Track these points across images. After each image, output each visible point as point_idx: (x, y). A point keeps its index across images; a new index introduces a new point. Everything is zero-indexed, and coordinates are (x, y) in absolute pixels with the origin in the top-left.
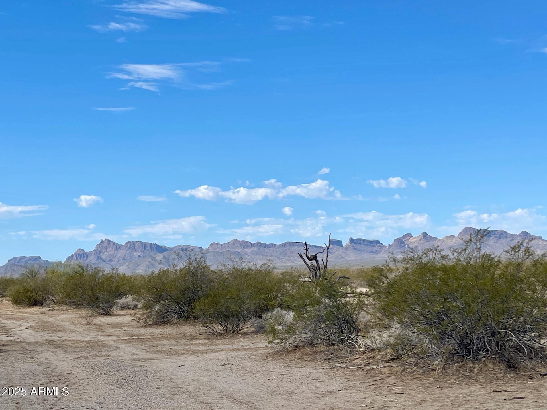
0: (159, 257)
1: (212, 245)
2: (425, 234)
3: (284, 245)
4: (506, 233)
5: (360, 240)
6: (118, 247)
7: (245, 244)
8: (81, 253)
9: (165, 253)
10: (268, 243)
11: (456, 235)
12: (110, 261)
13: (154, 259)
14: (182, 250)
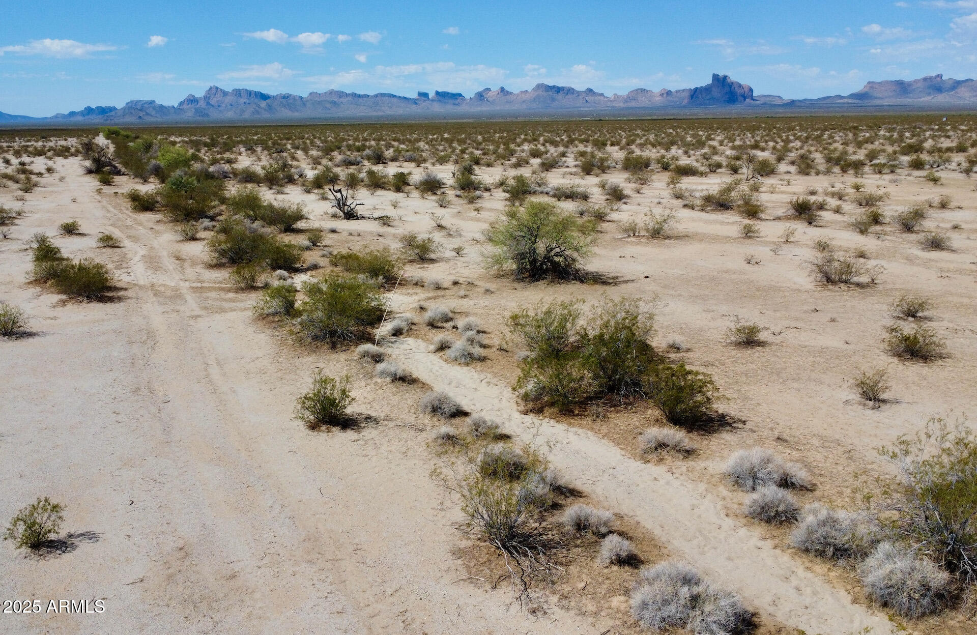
0: (263, 104)
1: (311, 94)
2: (502, 89)
3: (376, 96)
4: (573, 89)
5: (445, 92)
6: (225, 94)
7: (341, 94)
8: (192, 98)
9: (268, 101)
10: (362, 93)
11: (530, 90)
12: (219, 106)
13: (259, 106)
14: (284, 97)
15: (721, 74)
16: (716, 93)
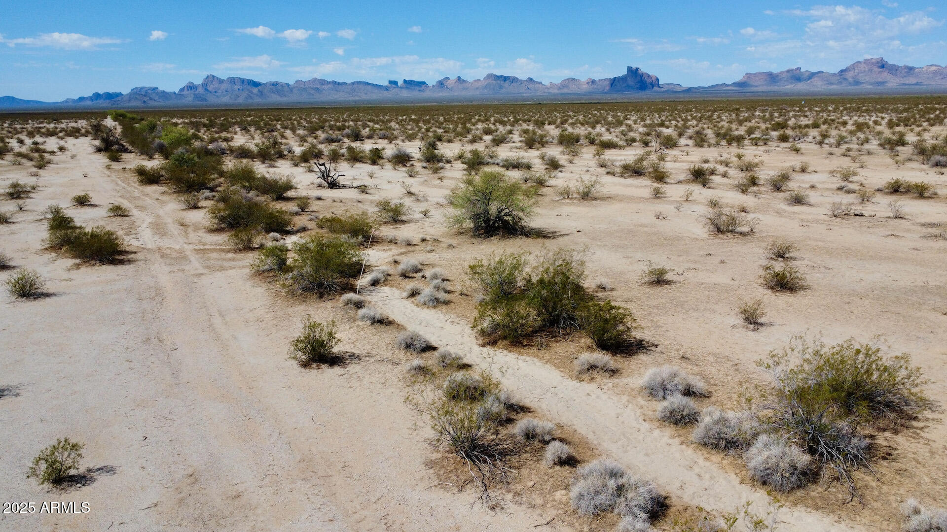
0: (255, 90)
1: (297, 82)
2: (459, 78)
3: (353, 83)
4: (517, 78)
5: (411, 81)
6: (221, 81)
7: (323, 82)
8: (191, 85)
9: (259, 87)
10: (341, 81)
11: (482, 79)
12: (216, 92)
13: (251, 92)
14: (273, 85)
15: (634, 66)
16: (631, 82)
